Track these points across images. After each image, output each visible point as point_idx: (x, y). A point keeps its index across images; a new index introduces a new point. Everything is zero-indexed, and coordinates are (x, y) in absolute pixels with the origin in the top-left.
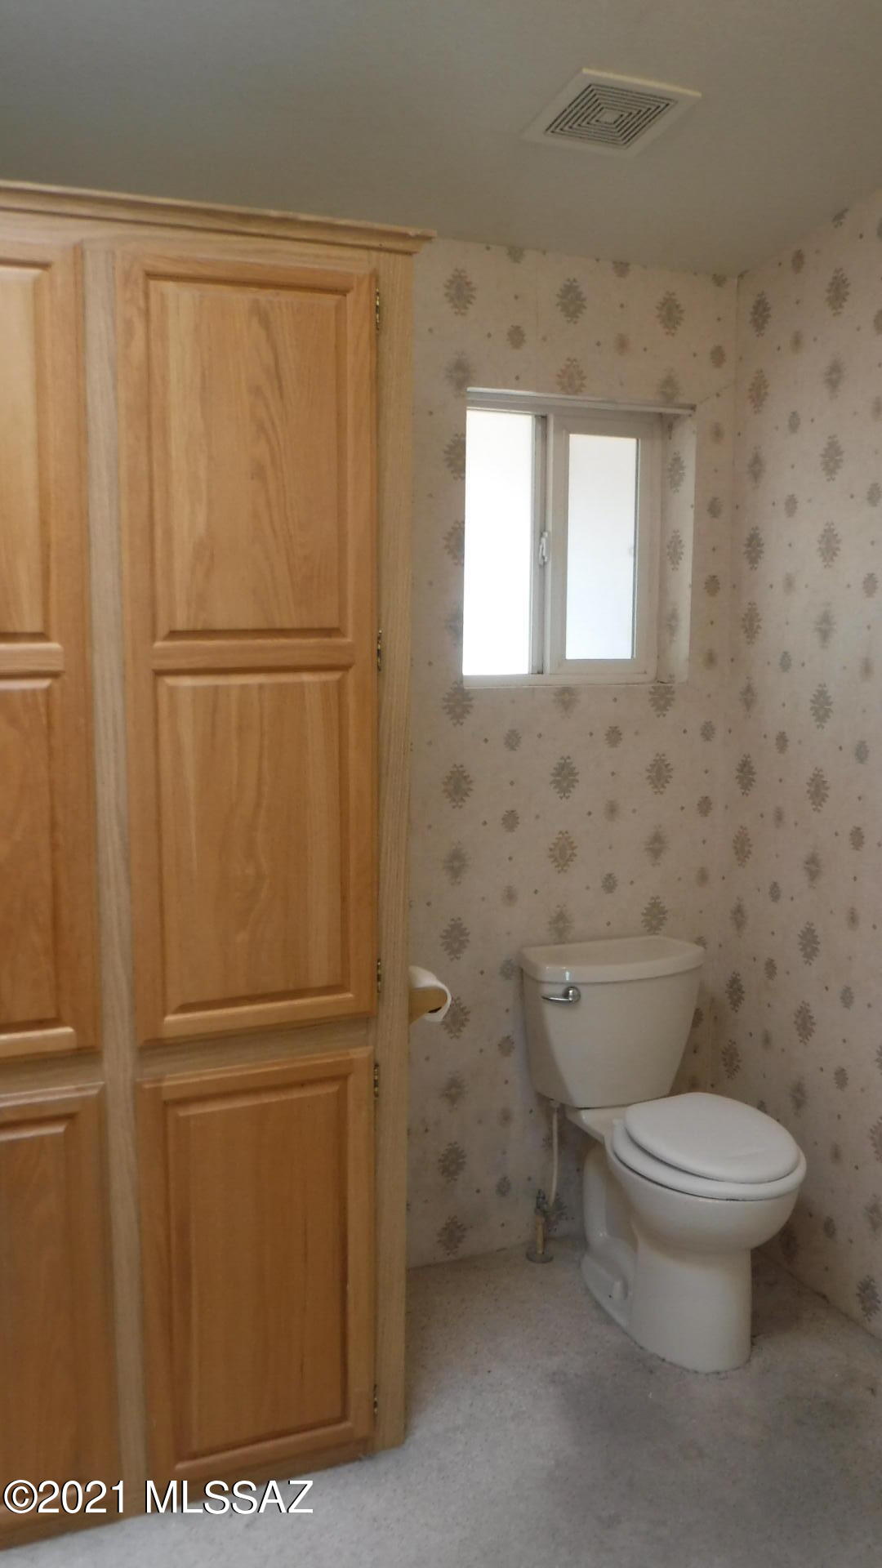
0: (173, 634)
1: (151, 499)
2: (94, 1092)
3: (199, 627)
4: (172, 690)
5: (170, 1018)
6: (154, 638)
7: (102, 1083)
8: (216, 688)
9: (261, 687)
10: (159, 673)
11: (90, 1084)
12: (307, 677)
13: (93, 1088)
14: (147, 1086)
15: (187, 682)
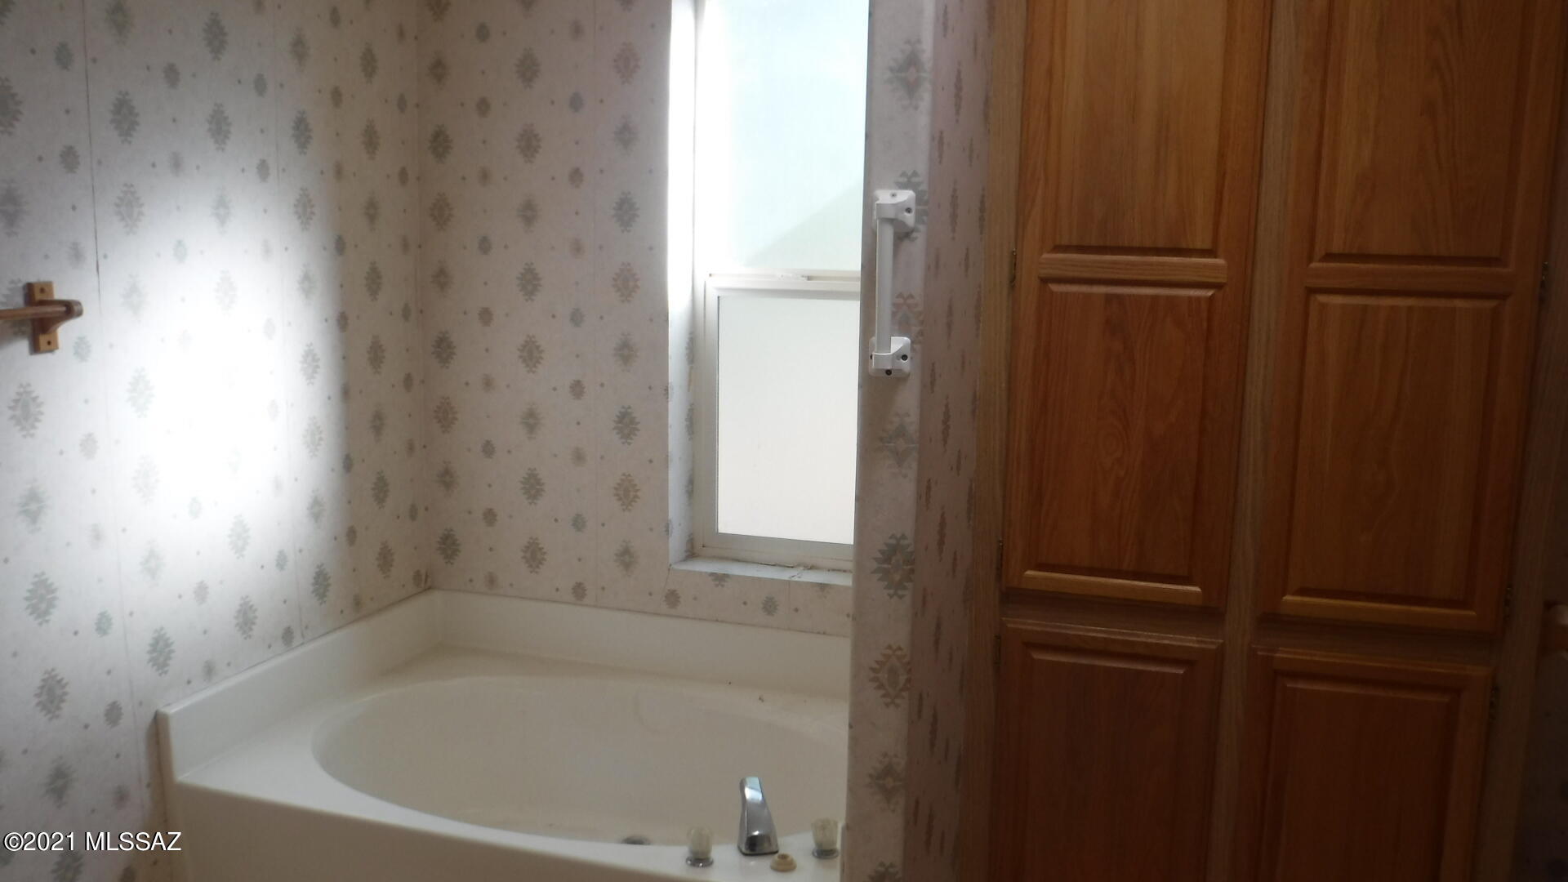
0: (1329, 257)
1: (1320, 135)
2: (1213, 647)
3: (1354, 251)
4: (1323, 307)
5: (1288, 598)
6: (1310, 260)
7: (1221, 641)
8: (1365, 308)
9: (1410, 309)
10: (1312, 291)
11: (1209, 640)
12: (1459, 303)
13: (1213, 643)
14: (1259, 653)
15: (1338, 300)
